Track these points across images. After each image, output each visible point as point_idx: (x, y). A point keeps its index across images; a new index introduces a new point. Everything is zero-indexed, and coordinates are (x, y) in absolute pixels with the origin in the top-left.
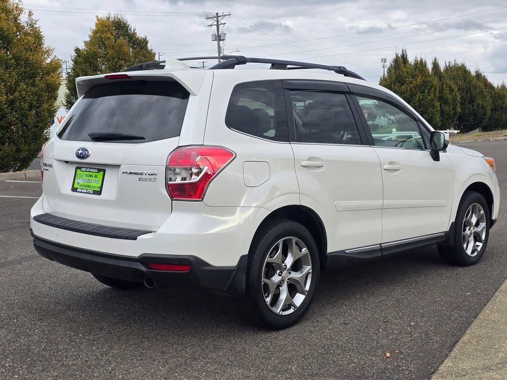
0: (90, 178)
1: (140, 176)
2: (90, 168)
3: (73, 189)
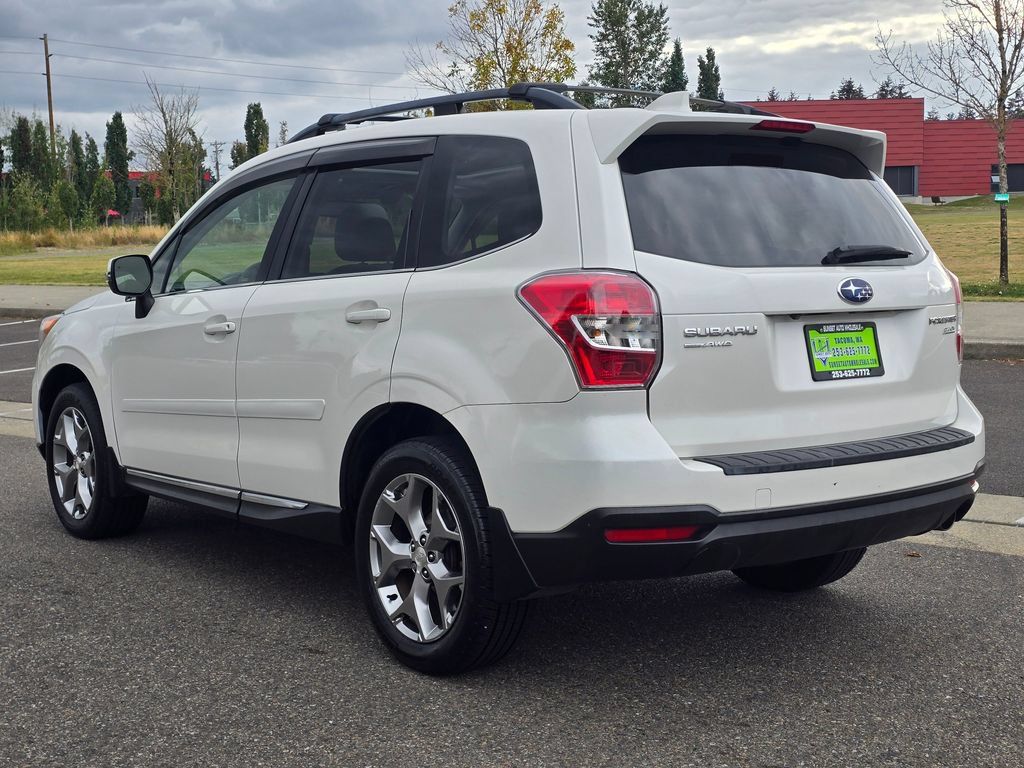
0: (848, 345)
2: (845, 324)
3: (817, 377)
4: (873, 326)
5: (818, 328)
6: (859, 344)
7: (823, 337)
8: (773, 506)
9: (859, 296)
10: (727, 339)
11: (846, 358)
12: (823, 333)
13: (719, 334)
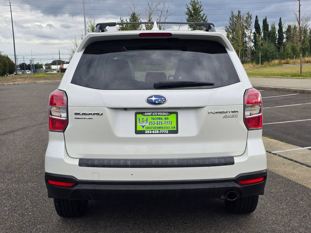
0: (159, 121)
1: (224, 115)
2: (157, 112)
3: (137, 132)
4: (177, 113)
5: (142, 113)
6: (166, 121)
7: (145, 117)
8: (100, 180)
9: (157, 102)
10: (90, 116)
11: (156, 125)
12: (145, 115)
13: (87, 114)
